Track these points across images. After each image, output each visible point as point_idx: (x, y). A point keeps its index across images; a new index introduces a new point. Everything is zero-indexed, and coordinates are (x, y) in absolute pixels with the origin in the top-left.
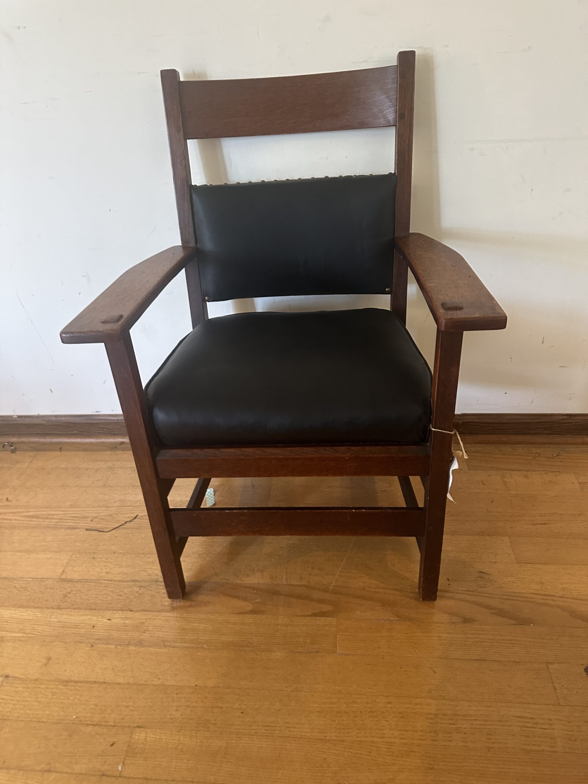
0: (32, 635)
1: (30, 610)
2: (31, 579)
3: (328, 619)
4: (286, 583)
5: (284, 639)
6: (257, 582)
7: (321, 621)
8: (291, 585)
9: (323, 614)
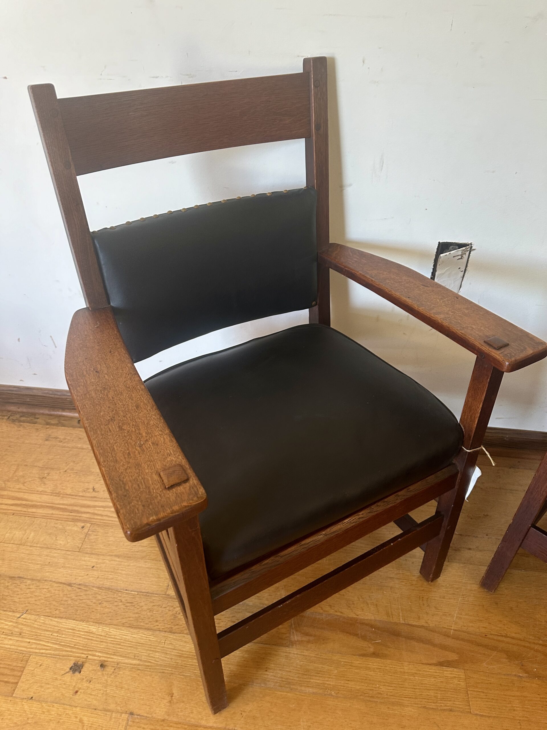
0: (149, 664)
1: (141, 631)
2: (136, 593)
3: (455, 670)
4: (403, 622)
5: (413, 691)
6: (373, 618)
7: (448, 672)
8: (409, 625)
9: (448, 664)
